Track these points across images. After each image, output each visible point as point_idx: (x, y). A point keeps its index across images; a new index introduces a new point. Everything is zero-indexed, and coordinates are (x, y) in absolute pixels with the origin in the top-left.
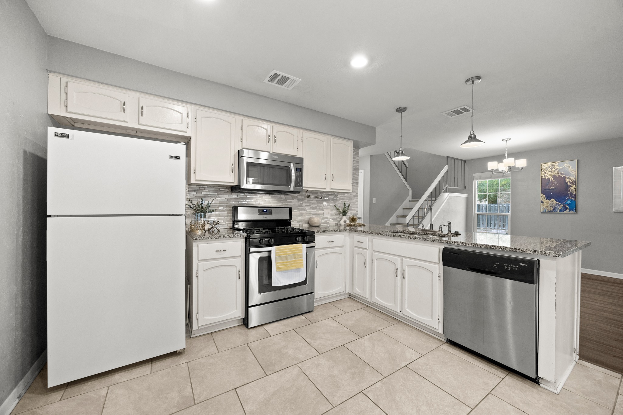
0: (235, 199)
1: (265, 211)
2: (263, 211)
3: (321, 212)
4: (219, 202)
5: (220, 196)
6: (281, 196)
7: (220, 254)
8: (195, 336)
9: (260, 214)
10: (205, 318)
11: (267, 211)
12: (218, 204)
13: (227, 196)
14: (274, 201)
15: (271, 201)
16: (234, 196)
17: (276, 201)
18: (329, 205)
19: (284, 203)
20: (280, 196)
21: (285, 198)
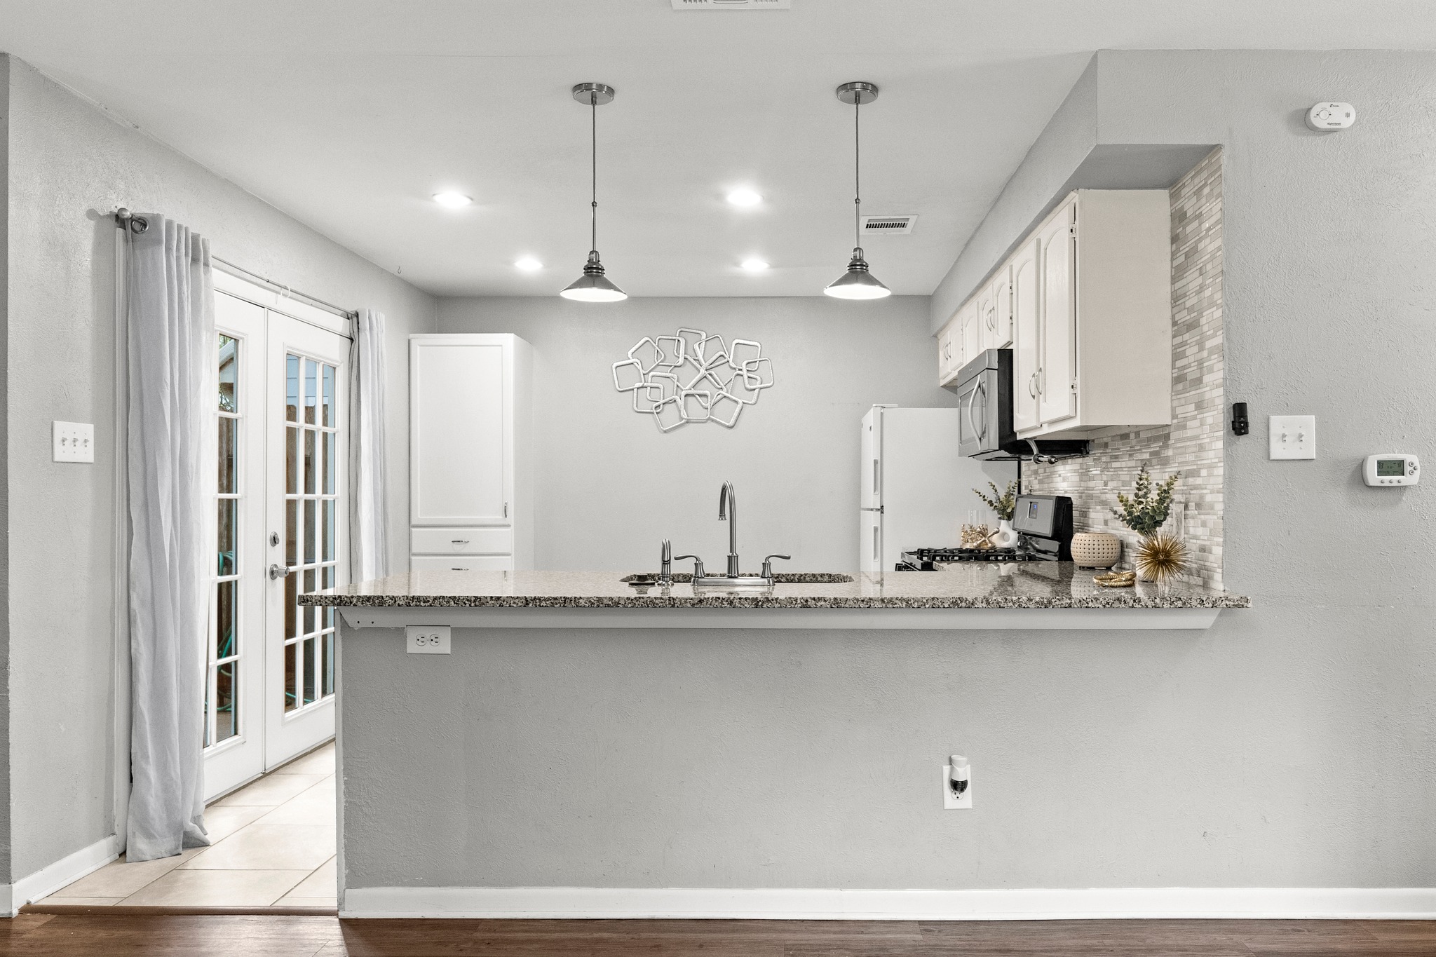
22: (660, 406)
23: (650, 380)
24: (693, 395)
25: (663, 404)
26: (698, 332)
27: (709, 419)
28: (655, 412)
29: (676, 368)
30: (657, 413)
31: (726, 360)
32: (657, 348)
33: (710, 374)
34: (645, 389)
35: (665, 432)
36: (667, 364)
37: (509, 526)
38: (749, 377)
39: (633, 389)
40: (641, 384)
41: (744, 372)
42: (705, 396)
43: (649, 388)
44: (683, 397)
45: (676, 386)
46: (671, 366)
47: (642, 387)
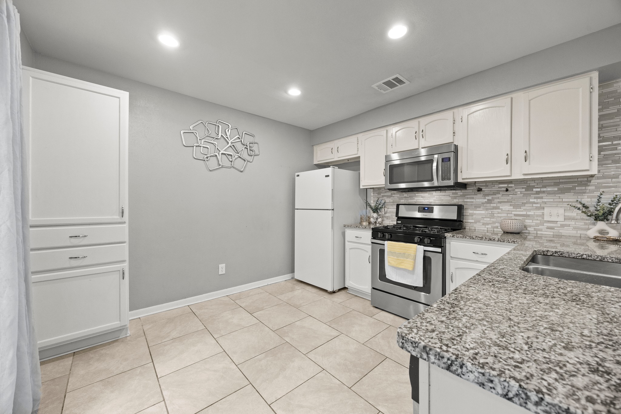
0: (405, 197)
1: (427, 209)
2: (424, 209)
3: (539, 212)
4: (392, 201)
5: (393, 195)
6: (457, 191)
7: (358, 240)
8: (349, 292)
9: (419, 211)
10: (350, 282)
11: (428, 209)
12: (392, 202)
13: (399, 195)
14: (446, 198)
15: (442, 198)
16: (404, 195)
17: (450, 198)
18: (561, 200)
19: (460, 200)
20: (454, 191)
21: (462, 194)
22: (208, 157)
23: (202, 143)
24: (225, 154)
25: (210, 156)
26: (228, 124)
27: (232, 167)
28: (206, 160)
29: (216, 140)
30: (207, 161)
31: (240, 140)
32: (207, 127)
33: (233, 146)
34: (200, 147)
35: (210, 171)
36: (211, 136)
37: (124, 223)
38: (250, 150)
39: (193, 147)
40: (198, 145)
41: (248, 147)
42: (231, 155)
43: (202, 147)
44: (220, 154)
45: (216, 148)
46: (214, 138)
47: (199, 146)
